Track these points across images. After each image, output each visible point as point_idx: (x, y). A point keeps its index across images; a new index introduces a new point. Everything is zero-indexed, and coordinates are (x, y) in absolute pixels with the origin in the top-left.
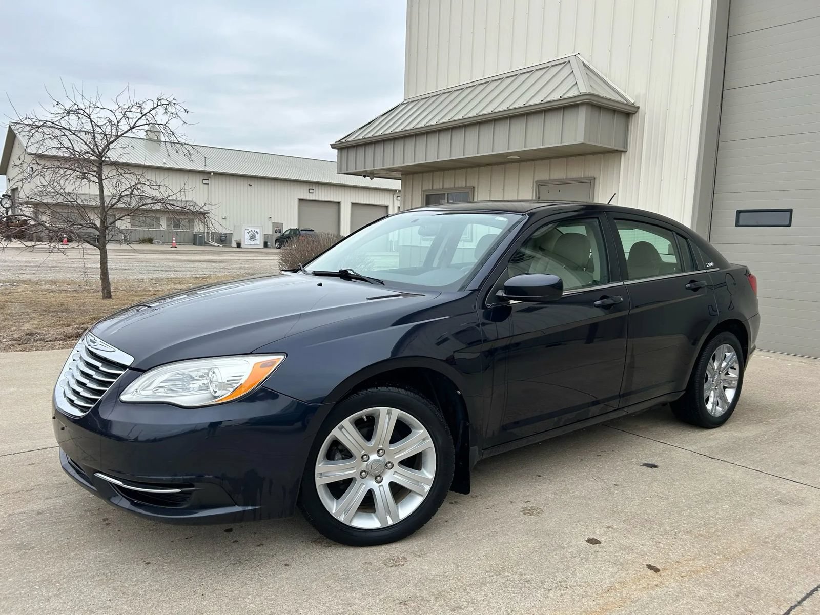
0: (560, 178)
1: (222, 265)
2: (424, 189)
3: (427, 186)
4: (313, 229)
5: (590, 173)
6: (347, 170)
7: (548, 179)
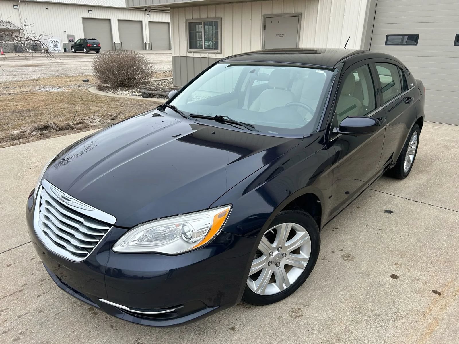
0: (279, 13)
1: (44, 68)
2: (186, 19)
3: (189, 16)
4: (96, 39)
5: (298, 10)
6: (133, 5)
7: (271, 14)
